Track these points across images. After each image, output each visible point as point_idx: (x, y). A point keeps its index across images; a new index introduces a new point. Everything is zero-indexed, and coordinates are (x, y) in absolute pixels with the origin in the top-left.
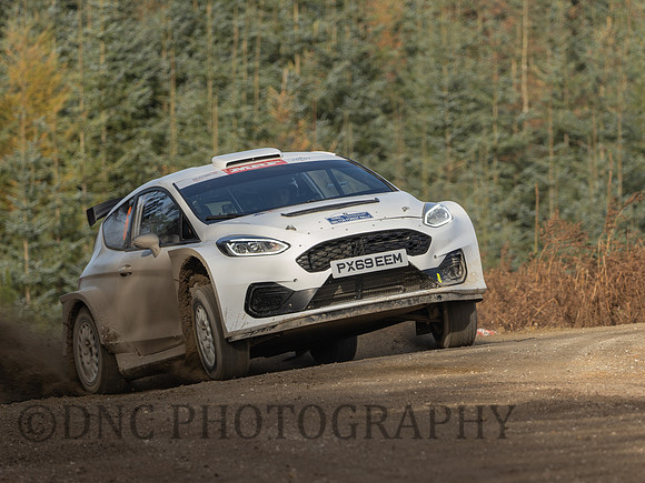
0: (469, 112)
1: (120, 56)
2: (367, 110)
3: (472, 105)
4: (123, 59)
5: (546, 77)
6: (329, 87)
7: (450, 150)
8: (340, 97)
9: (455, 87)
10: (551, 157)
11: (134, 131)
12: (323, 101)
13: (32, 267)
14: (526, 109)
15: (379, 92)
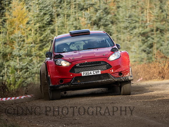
0: (133, 23)
1: (42, 8)
2: (107, 23)
3: (134, 21)
4: (43, 9)
5: (154, 14)
6: (97, 17)
7: (128, 33)
8: (100, 19)
9: (130, 17)
10: (155, 35)
11: (46, 28)
12: (95, 20)
13: (20, 64)
14: (148, 22)
15: (110, 18)
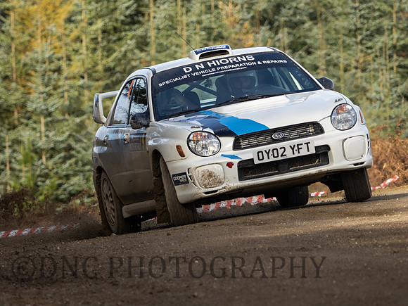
0: (375, 18)
2: (298, 18)
3: (377, 14)
7: (360, 47)
8: (278, 8)
11: (123, 34)
12: (265, 11)
13: (47, 136)
